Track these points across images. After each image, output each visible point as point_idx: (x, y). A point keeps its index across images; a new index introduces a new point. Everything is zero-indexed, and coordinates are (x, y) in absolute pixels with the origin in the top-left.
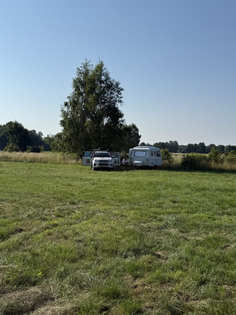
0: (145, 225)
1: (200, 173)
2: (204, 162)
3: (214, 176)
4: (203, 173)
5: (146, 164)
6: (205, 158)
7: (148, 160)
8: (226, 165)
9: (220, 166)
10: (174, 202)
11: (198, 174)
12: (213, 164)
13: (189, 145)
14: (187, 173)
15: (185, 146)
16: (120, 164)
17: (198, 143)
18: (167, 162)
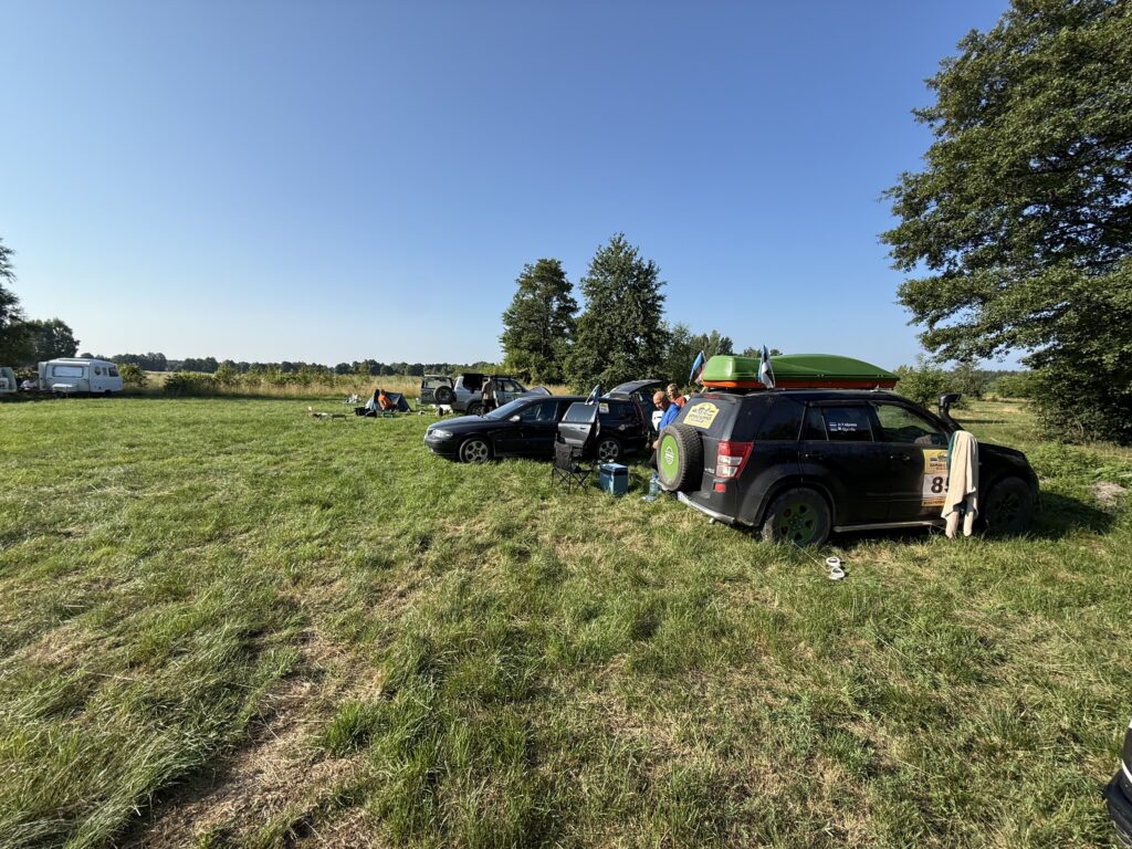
0: (52, 490)
1: (198, 401)
2: (207, 384)
3: (221, 403)
4: (204, 401)
5: (85, 388)
6: (209, 379)
7: (88, 381)
8: (245, 389)
9: (233, 389)
10: (132, 446)
11: (193, 402)
12: (222, 387)
13: (188, 360)
14: (174, 401)
15: (181, 362)
16: (15, 390)
17: (204, 358)
18: (134, 385)
